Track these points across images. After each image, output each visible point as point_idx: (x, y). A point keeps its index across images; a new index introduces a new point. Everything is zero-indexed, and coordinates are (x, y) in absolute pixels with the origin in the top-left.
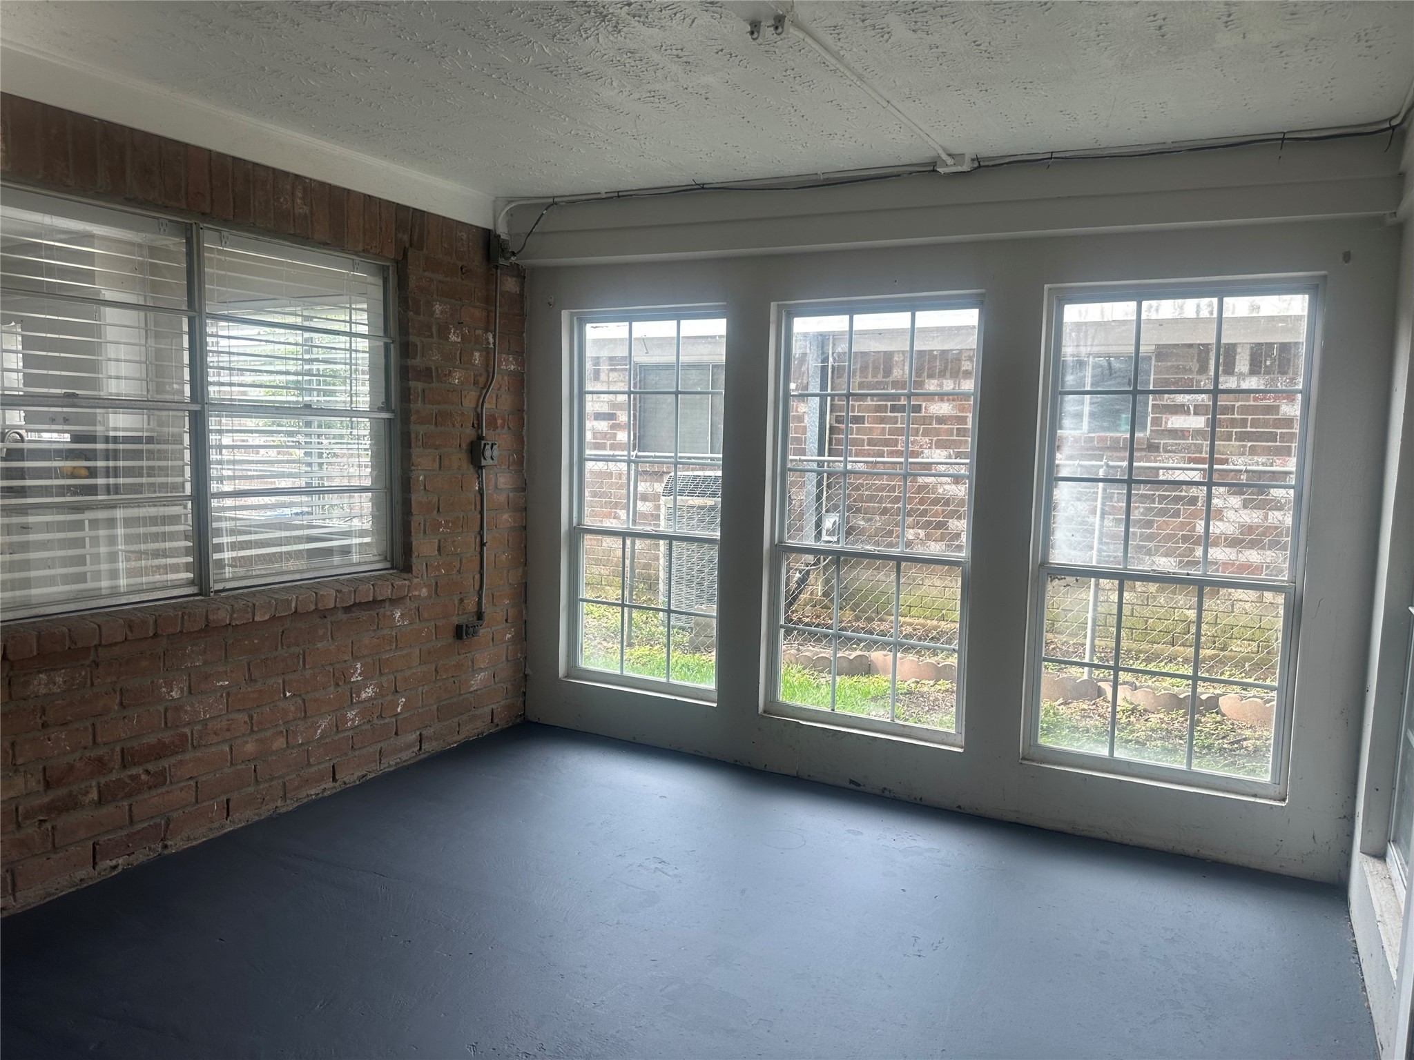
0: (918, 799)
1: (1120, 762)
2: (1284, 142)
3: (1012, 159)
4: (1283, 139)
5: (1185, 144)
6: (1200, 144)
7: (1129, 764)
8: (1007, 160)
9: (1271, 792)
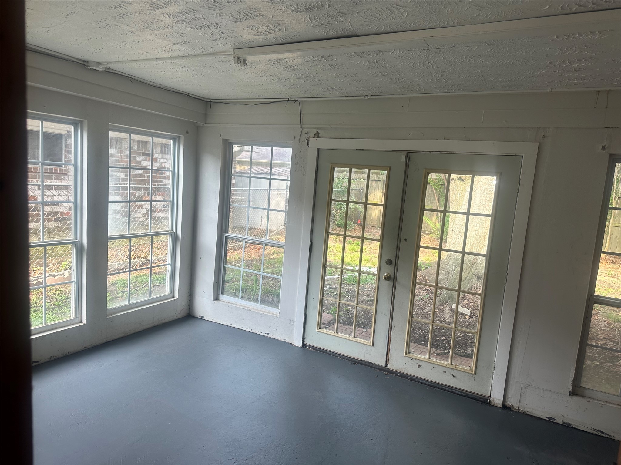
0: (67, 353)
1: (133, 304)
2: (187, 96)
3: (116, 72)
4: (188, 95)
5: (166, 87)
6: (170, 89)
7: (136, 304)
8: (114, 72)
9: (170, 296)
